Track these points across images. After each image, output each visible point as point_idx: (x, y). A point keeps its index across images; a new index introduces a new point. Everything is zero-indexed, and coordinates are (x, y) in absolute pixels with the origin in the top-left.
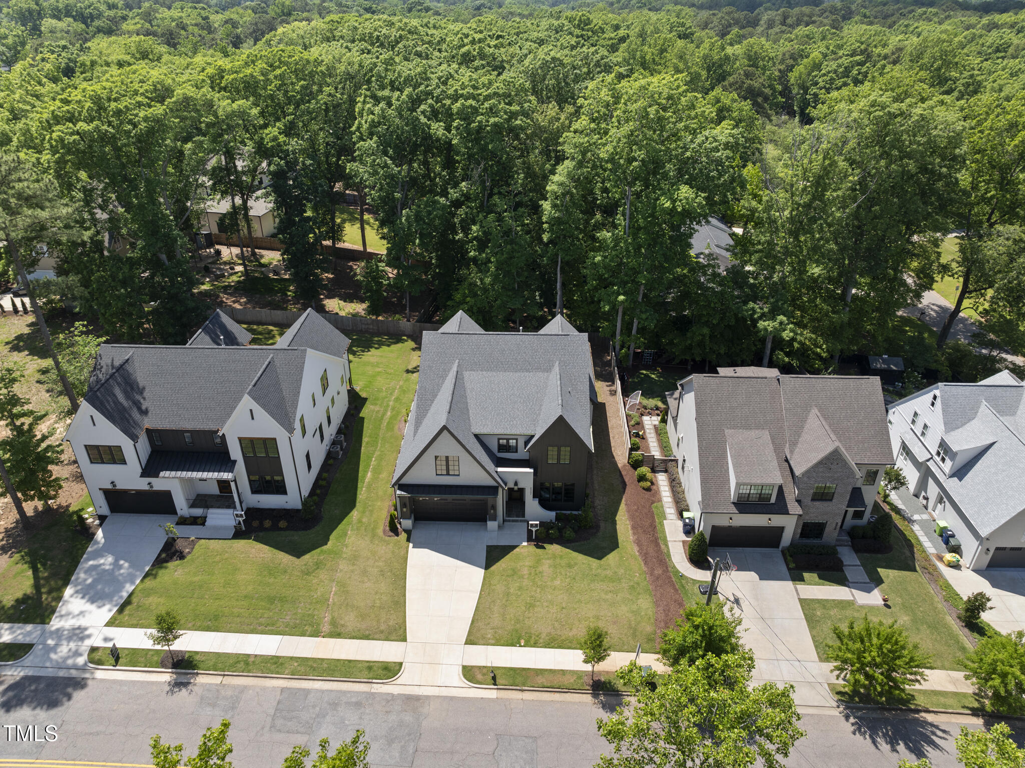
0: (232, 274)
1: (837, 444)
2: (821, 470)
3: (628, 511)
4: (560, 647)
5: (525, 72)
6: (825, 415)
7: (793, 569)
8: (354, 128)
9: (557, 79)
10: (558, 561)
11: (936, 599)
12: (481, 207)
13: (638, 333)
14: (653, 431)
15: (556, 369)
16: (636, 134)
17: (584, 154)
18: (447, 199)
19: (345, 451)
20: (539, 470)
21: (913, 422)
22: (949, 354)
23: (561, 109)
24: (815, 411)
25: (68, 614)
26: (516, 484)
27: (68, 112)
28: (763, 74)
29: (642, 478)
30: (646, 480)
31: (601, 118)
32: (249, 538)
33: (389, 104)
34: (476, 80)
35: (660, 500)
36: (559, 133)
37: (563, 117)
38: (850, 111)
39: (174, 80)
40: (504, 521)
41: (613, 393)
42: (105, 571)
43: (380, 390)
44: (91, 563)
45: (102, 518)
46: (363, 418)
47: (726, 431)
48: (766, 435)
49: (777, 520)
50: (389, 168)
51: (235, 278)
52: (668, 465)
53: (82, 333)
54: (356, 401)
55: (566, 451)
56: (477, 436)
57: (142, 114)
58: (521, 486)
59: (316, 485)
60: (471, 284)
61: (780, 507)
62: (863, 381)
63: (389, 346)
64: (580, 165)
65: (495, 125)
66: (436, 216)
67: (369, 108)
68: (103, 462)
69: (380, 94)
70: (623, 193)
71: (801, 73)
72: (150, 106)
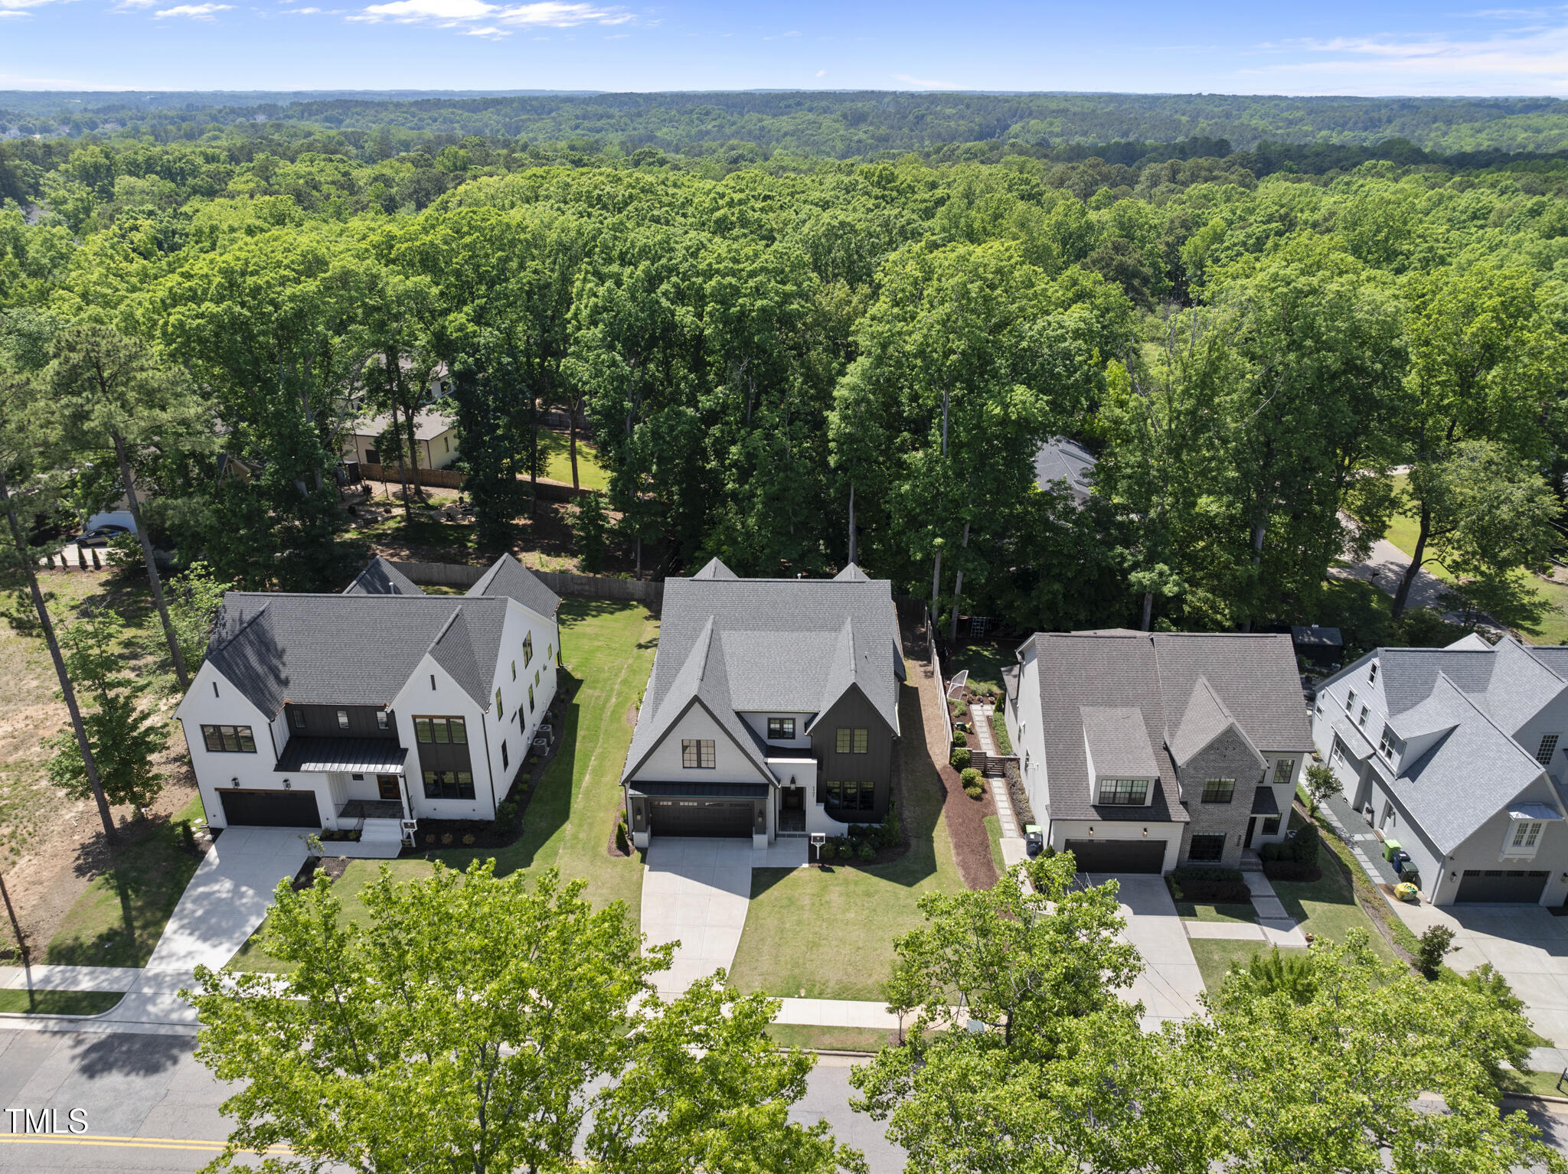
0: (387, 519)
1: (1232, 720)
2: (1212, 757)
3: (950, 826)
4: (855, 999)
5: (804, 242)
6: (1218, 686)
7: (1181, 900)
8: (569, 316)
9: (846, 251)
10: (852, 887)
11: (1383, 941)
12: (743, 422)
13: (963, 591)
14: (985, 723)
15: (848, 627)
16: (953, 318)
17: (884, 347)
18: (697, 409)
19: (554, 748)
20: (825, 762)
21: (1349, 706)
22: (1409, 625)
23: (853, 290)
24: (1202, 680)
25: (171, 955)
26: (793, 781)
27: (191, 289)
28: (1142, 248)
29: (969, 783)
30: (975, 785)
31: (908, 300)
32: (422, 858)
33: (619, 284)
34: (736, 251)
35: (995, 813)
36: (850, 320)
37: (855, 300)
38: (1244, 288)
39: (328, 249)
40: (776, 836)
41: (930, 675)
42: (220, 900)
43: (600, 670)
44: (201, 889)
45: (216, 832)
46: (577, 706)
47: (1082, 708)
48: (1137, 714)
49: (1155, 831)
50: (617, 366)
51: (392, 524)
52: (1005, 766)
53: (200, 577)
54: (568, 684)
55: (861, 736)
56: (738, 714)
57: (288, 291)
58: (800, 784)
59: (514, 789)
60: (728, 528)
61: (1159, 812)
62: (1267, 641)
63: (612, 613)
64: (879, 361)
65: (763, 309)
66: (681, 432)
67: (591, 289)
68: (224, 750)
69: (605, 270)
70: (938, 398)
71: (1196, 247)
72: (298, 281)
